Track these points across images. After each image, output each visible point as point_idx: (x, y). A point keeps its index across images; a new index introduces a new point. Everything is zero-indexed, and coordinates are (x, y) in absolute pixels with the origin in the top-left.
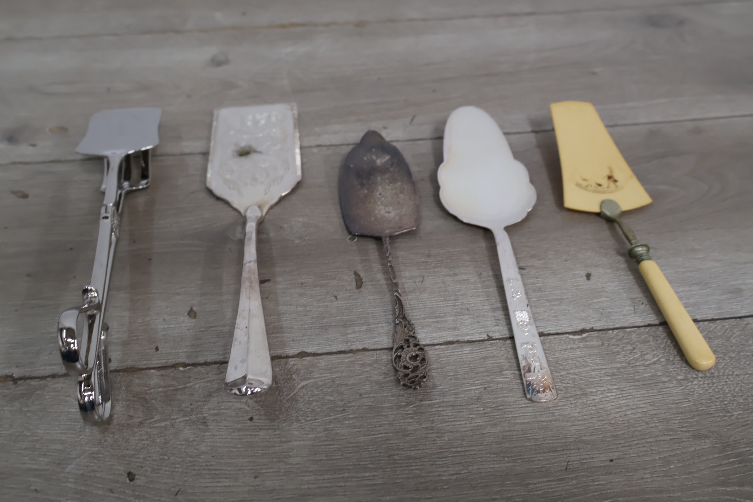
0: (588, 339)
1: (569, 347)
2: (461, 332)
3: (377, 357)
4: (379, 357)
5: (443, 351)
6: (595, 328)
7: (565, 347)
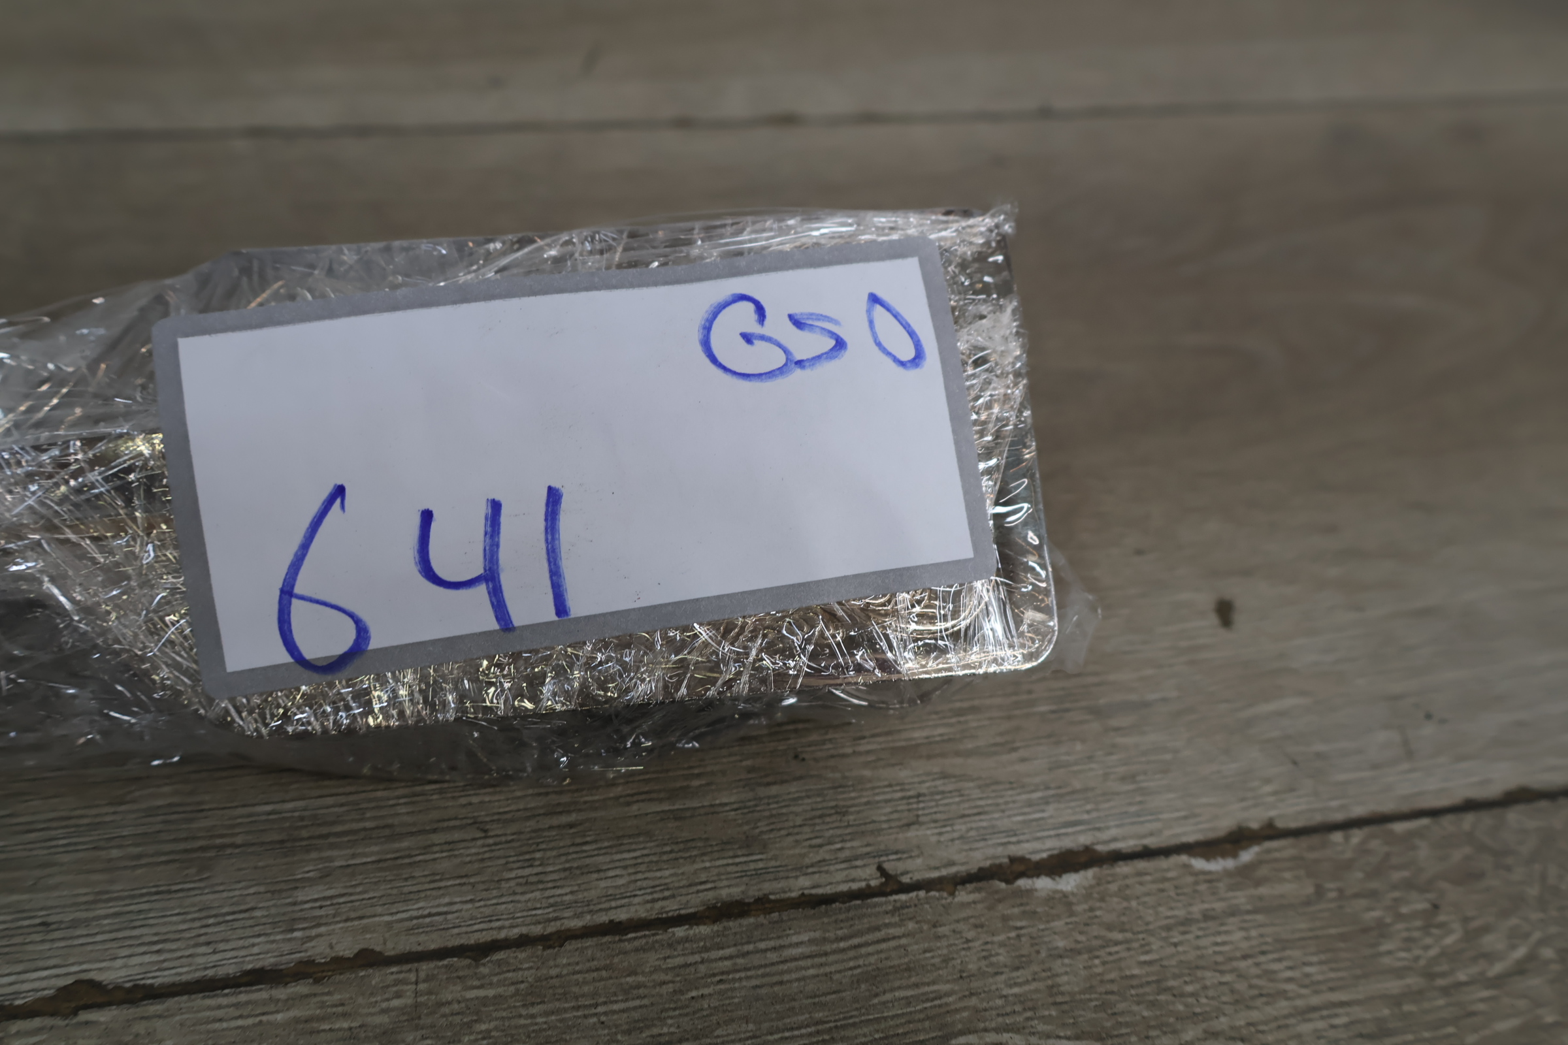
0: (1263, 871)
1: (1197, 909)
2: (775, 858)
3: (416, 993)
4: (430, 993)
5: (706, 949)
6: (1280, 824)
7: (1181, 913)
